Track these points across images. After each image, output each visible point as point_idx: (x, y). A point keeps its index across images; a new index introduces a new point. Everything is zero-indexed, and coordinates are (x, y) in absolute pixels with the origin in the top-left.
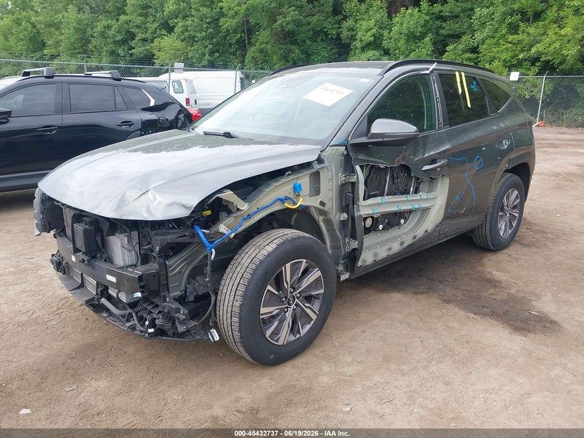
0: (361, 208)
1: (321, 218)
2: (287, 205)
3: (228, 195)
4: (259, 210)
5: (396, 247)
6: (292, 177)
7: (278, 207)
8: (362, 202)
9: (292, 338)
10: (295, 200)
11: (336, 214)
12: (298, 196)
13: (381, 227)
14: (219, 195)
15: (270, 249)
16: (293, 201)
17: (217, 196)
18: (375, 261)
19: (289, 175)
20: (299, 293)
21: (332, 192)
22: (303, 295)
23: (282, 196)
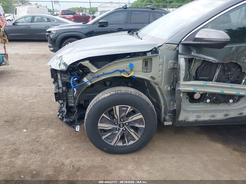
0: (181, 86)
1: (157, 86)
2: (123, 75)
3: (87, 63)
4: (104, 74)
5: (220, 116)
6: (130, 59)
7: (117, 74)
8: (182, 82)
9: (120, 144)
10: (129, 72)
11: (164, 86)
12: (132, 70)
13: (208, 101)
14: (81, 63)
15: (106, 95)
16: (128, 73)
17: (80, 63)
18: (196, 120)
19: (128, 58)
20: (128, 123)
21: (162, 72)
22: (130, 125)
23: (121, 69)
